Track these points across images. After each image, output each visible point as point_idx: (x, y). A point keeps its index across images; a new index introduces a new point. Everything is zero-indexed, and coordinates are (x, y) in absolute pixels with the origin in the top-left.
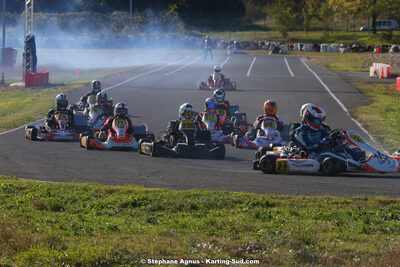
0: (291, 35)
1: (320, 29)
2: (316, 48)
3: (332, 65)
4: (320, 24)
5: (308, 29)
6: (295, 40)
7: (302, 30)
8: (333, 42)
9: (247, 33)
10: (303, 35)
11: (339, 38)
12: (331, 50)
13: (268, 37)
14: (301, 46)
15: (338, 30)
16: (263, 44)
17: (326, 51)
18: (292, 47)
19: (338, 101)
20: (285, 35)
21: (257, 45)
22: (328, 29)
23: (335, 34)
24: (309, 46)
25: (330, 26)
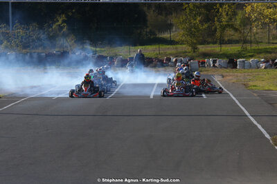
0: (202, 48)
1: (237, 42)
2: (232, 64)
3: (251, 83)
4: (236, 36)
5: (222, 42)
6: (206, 55)
7: (214, 43)
8: (252, 56)
9: (150, 47)
10: (216, 48)
11: (259, 52)
12: (250, 67)
13: (174, 51)
14: (214, 62)
15: (258, 43)
16: (169, 60)
17: (244, 67)
18: (203, 63)
19: (259, 127)
20: (195, 49)
21: (161, 61)
22: (245, 42)
23: (254, 47)
24: (224, 61)
25: (248, 38)
